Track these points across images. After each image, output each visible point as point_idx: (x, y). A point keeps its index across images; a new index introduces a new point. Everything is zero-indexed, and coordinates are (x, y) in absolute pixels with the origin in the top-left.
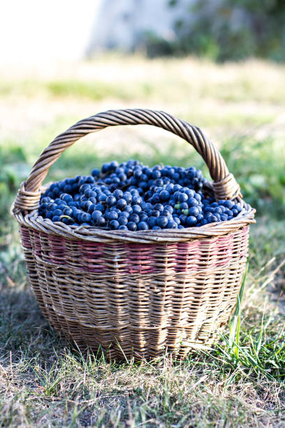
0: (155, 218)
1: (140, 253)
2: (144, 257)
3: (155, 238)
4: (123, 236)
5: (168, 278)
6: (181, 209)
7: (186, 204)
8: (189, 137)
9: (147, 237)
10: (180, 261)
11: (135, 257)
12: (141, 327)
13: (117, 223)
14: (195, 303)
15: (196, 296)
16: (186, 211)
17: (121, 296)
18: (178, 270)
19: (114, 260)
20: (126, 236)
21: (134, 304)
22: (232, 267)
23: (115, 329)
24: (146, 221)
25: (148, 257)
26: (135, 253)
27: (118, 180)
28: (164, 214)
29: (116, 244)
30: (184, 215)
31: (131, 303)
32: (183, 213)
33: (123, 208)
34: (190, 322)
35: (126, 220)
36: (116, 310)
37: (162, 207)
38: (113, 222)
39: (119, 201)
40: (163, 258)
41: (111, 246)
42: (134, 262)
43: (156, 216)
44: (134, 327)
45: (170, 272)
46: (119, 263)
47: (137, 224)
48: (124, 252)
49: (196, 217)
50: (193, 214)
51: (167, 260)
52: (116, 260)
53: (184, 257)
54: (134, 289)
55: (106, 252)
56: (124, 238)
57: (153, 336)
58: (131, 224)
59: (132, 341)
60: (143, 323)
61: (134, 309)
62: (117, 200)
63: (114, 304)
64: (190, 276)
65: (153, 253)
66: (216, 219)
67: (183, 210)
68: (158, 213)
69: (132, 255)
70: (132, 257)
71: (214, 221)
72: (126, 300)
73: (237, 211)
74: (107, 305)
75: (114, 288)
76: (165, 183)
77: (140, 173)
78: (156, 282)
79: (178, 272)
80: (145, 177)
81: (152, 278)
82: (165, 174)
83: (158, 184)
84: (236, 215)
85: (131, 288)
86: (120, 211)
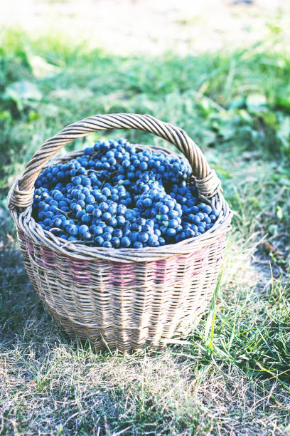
0: (137, 233)
1: (122, 269)
2: (126, 272)
3: (135, 259)
4: (106, 256)
5: (147, 289)
6: (162, 220)
7: (166, 217)
9: (128, 257)
10: (159, 275)
11: (118, 272)
12: (124, 327)
13: (101, 240)
14: (173, 307)
15: (174, 300)
16: (166, 223)
17: (105, 303)
18: (158, 282)
19: (99, 274)
20: (109, 256)
21: (117, 309)
22: (208, 272)
23: (100, 327)
24: (128, 236)
25: (129, 272)
26: (117, 269)
27: (108, 165)
28: (145, 230)
29: (100, 261)
30: (165, 227)
31: (114, 308)
32: (163, 225)
34: (169, 321)
35: (110, 236)
36: (101, 314)
37: (144, 221)
38: (98, 239)
39: (104, 214)
40: (144, 273)
41: (96, 263)
42: (117, 276)
43: (137, 230)
44: (117, 326)
45: (149, 284)
46: (104, 276)
47: (120, 239)
48: (107, 268)
49: (176, 229)
50: (173, 227)
51: (146, 275)
52: (100, 274)
53: (163, 272)
54: (116, 298)
55: (91, 267)
56: (107, 258)
57: (135, 334)
58: (114, 240)
59: (116, 337)
60: (126, 323)
61: (117, 313)
62: (103, 213)
63: (98, 309)
64: (168, 286)
65: (134, 269)
66: (193, 233)
67: (163, 222)
68: (140, 228)
69: (114, 270)
70: (115, 272)
71: (191, 236)
72: (109, 305)
73: (214, 218)
74: (93, 308)
75: (99, 296)
76: (150, 179)
77: (128, 163)
78: (137, 292)
79: (157, 283)
80: (133, 168)
81: (133, 289)
82: (152, 167)
83: (144, 180)
84: (213, 222)
85: (114, 297)
86: (105, 226)
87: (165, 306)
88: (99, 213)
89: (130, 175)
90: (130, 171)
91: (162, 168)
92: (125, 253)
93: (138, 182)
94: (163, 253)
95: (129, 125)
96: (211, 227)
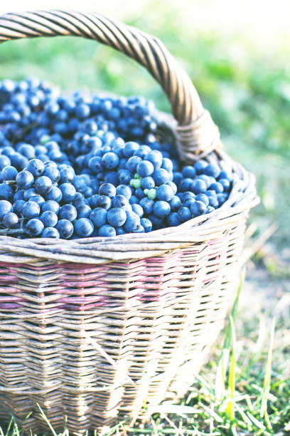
0: (104, 211)
1: (83, 278)
2: (89, 284)
4: (54, 252)
5: (128, 315)
6: (143, 188)
7: (150, 181)
8: (142, 56)
9: (97, 253)
10: (150, 286)
11: (74, 284)
12: (81, 389)
13: (39, 225)
14: (169, 345)
15: (172, 333)
16: (152, 193)
17: (49, 345)
18: (147, 300)
19: (37, 290)
20: (61, 252)
21: (70, 356)
22: (224, 280)
23: (37, 392)
24: (88, 216)
25: (96, 283)
26: (74, 278)
28: (116, 204)
29: (42, 264)
30: (149, 199)
31: (65, 355)
32: (146, 196)
33: (46, 194)
34: (160, 372)
35: (55, 218)
36: (41, 366)
37: (113, 190)
38: (33, 223)
39: (39, 180)
40: (123, 283)
41: (33, 268)
42: (73, 292)
43: (104, 206)
44: (68, 388)
45: (132, 304)
46: (47, 294)
47: (73, 223)
48: (55, 277)
49: (169, 202)
50: (164, 199)
51: (128, 286)
52: (41, 290)
53: (157, 279)
54: (71, 334)
55: (23, 277)
56: (57, 256)
57: (99, 400)
58: (63, 225)
59: (65, 407)
60: (85, 383)
61: (72, 361)
62: (36, 177)
63: (35, 357)
64: (163, 307)
65: (105, 276)
66: (204, 207)
67: (146, 191)
68: (108, 201)
69: (67, 281)
70: (69, 284)
71: (201, 212)
72: (56, 350)
74: (25, 357)
75: (37, 333)
76: (100, 128)
77: (55, 108)
78: (110, 322)
79: (147, 302)
80: (64, 115)
81: (102, 315)
82: (97, 111)
83: (88, 130)
84: (228, 190)
85: (66, 332)
86: (42, 200)
87: (156, 345)
88: (30, 178)
89: (60, 127)
90: (60, 121)
91: (116, 112)
92: (91, 246)
93: (77, 136)
94: (162, 242)
95: (66, 28)
96: (227, 199)
